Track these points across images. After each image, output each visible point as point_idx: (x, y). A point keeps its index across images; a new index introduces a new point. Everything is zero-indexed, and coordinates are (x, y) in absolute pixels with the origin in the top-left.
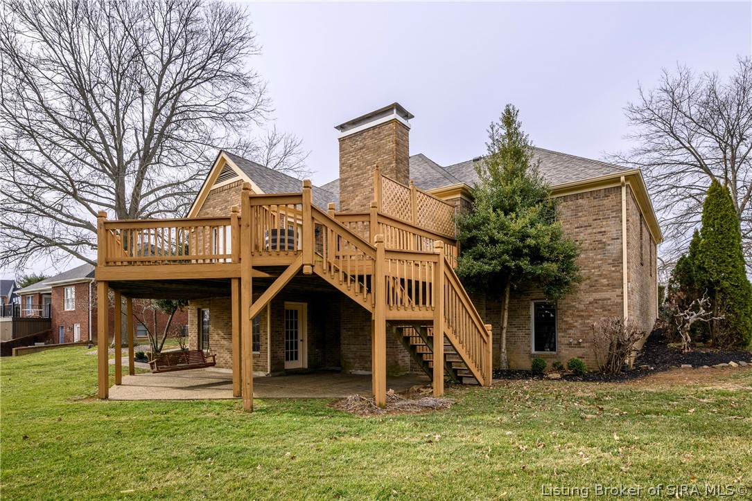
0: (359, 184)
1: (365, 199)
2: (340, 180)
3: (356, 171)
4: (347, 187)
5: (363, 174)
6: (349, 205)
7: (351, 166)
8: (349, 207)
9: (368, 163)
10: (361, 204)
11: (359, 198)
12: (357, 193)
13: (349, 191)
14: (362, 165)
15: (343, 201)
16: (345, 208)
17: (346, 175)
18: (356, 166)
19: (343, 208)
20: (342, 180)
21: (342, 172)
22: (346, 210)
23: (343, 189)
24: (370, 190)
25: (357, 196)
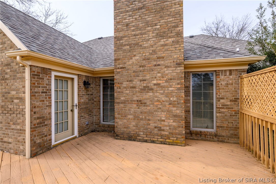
0: (137, 44)
1: (144, 60)
2: (115, 38)
3: (133, 31)
4: (122, 45)
5: (141, 34)
6: (125, 63)
7: (127, 25)
8: (126, 66)
9: (148, 24)
10: (140, 64)
11: (137, 58)
12: (135, 53)
13: (125, 50)
14: (141, 25)
15: (119, 59)
16: (121, 66)
17: (121, 34)
18: (134, 26)
19: (118, 66)
20: (117, 38)
21: (116, 30)
22: (121, 68)
23: (118, 48)
24: (151, 52)
25: (135, 56)
